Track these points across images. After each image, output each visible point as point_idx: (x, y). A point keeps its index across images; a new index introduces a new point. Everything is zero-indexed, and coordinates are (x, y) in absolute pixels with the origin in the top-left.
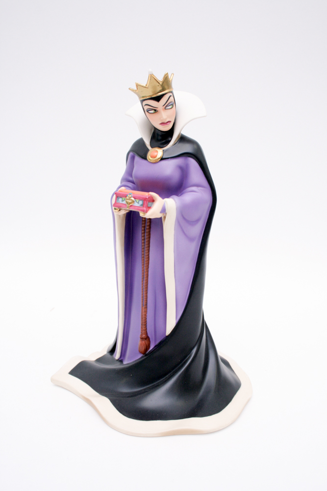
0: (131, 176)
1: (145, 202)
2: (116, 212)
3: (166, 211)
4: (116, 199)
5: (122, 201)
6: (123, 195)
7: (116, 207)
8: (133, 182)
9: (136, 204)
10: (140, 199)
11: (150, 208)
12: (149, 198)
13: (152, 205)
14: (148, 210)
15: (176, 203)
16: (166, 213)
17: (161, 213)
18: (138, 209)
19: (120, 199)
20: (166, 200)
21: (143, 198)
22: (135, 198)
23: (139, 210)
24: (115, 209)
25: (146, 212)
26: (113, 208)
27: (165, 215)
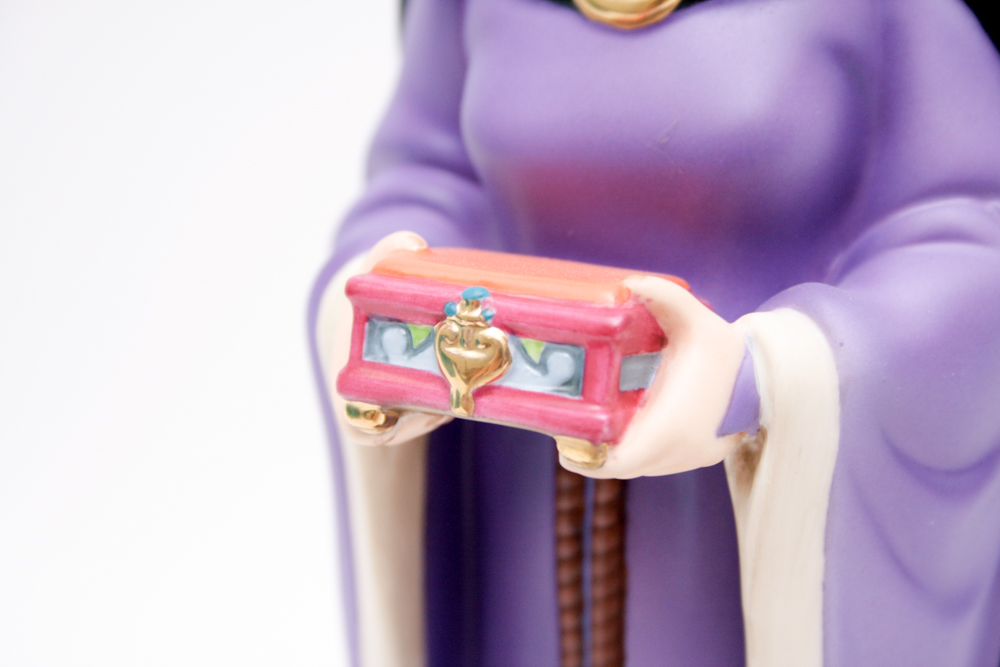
0: (451, 120)
1: (601, 358)
2: (358, 432)
3: (767, 418)
4: (358, 336)
5: (411, 349)
6: (415, 300)
7: (365, 393)
8: (464, 171)
9: (523, 378)
10: (557, 333)
11: (632, 398)
12: (627, 323)
13: (646, 374)
14: (627, 419)
15: (837, 345)
16: (762, 434)
17: (722, 432)
18: (544, 418)
19: (393, 337)
20: (757, 322)
21: (578, 328)
22: (512, 331)
23: (558, 423)
24: (353, 412)
25: (614, 441)
26: (340, 403)
27: (748, 439)
